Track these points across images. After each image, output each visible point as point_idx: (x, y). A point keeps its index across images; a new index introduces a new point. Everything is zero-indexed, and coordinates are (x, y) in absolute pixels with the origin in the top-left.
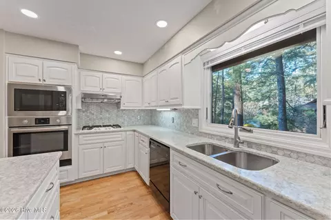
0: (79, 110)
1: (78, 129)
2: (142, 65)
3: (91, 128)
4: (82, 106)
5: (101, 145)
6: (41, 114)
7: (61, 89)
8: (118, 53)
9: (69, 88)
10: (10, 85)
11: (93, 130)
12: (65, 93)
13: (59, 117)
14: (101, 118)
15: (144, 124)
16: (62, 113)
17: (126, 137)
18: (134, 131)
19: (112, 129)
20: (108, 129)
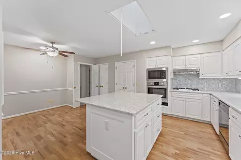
0: (172, 79)
1: (172, 89)
2: (222, 41)
3: (178, 89)
4: (174, 77)
5: (184, 99)
6: (156, 81)
7: (164, 69)
8: (195, 41)
9: (167, 68)
10: (147, 69)
11: (179, 90)
12: (165, 71)
13: (163, 82)
14: (186, 84)
15: (227, 91)
16: (164, 80)
17: (203, 98)
18: (211, 94)
19: (192, 91)
20: (189, 91)
